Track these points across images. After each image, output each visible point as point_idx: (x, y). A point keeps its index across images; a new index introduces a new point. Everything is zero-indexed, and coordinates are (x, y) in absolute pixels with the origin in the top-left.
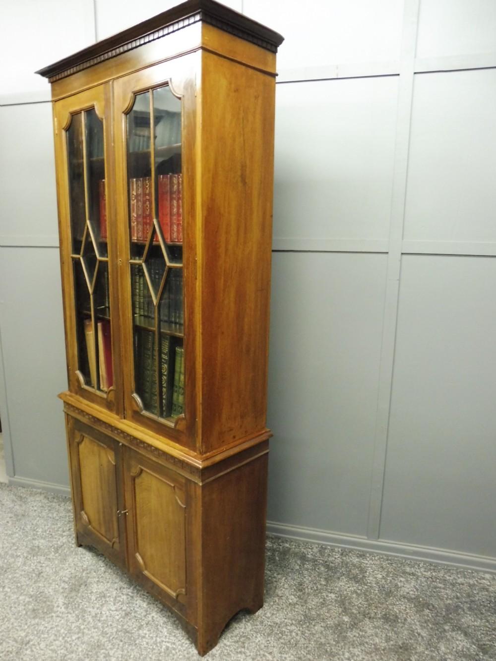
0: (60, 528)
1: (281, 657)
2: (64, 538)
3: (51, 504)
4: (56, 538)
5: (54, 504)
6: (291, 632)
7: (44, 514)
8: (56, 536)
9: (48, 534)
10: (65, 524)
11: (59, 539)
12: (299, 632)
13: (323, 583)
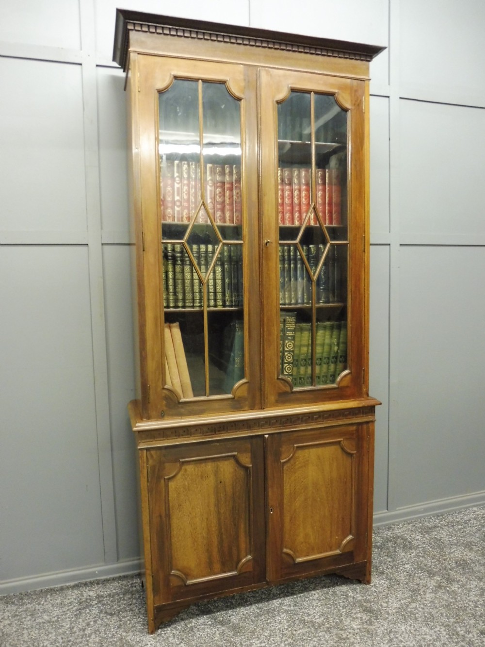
0: (71, 628)
1: (435, 632)
2: (93, 636)
3: (25, 607)
4: (81, 642)
5: (29, 606)
6: (416, 609)
7: (29, 623)
8: (78, 641)
9: (63, 642)
10: (75, 621)
11: (87, 641)
12: (422, 606)
13: (390, 560)
